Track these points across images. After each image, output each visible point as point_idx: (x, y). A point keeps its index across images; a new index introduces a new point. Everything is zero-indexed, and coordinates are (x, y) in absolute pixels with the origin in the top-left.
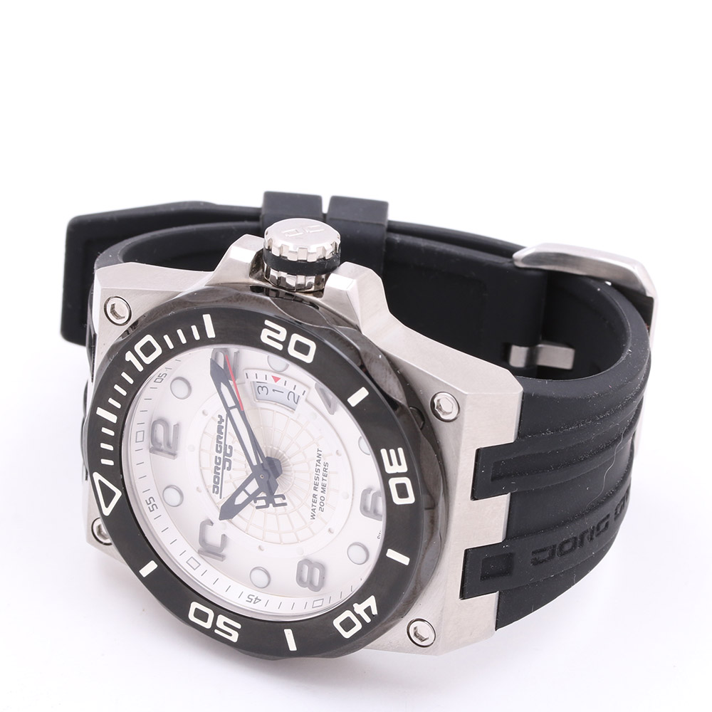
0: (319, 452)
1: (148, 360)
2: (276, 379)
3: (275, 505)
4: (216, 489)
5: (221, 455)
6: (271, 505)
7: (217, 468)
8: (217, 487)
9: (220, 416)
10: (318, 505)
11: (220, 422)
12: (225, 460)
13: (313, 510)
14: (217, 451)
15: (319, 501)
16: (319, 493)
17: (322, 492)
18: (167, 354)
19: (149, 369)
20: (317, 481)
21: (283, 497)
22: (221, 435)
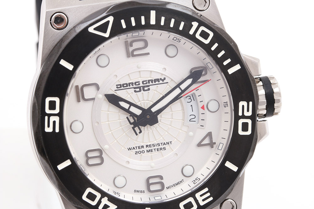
0: (170, 143)
1: (198, 36)
2: (203, 108)
3: (133, 128)
4: (119, 86)
5: (141, 85)
6: (133, 126)
7: (132, 83)
8: (120, 87)
9: (165, 79)
10: (138, 150)
11: (161, 79)
12: (140, 88)
13: (134, 148)
14: (143, 82)
15: (141, 150)
16: (145, 149)
17: (147, 150)
18: (207, 48)
19: (193, 38)
20: (152, 146)
21: (141, 132)
22: (153, 82)
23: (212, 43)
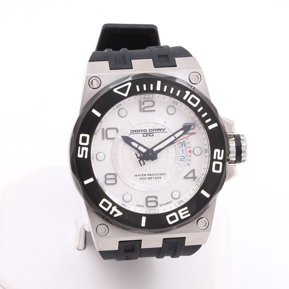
0: (165, 174)
1: (189, 101)
2: (190, 152)
3: (139, 161)
4: (133, 131)
5: (148, 132)
6: (139, 159)
7: (142, 130)
8: (133, 132)
9: (165, 129)
10: (142, 177)
11: (162, 129)
12: (147, 134)
13: (139, 175)
14: (149, 130)
15: (144, 177)
16: (147, 177)
17: (148, 178)
18: (195, 110)
19: (185, 102)
20: (152, 175)
21: (144, 164)
22: (157, 131)
23: (198, 107)
